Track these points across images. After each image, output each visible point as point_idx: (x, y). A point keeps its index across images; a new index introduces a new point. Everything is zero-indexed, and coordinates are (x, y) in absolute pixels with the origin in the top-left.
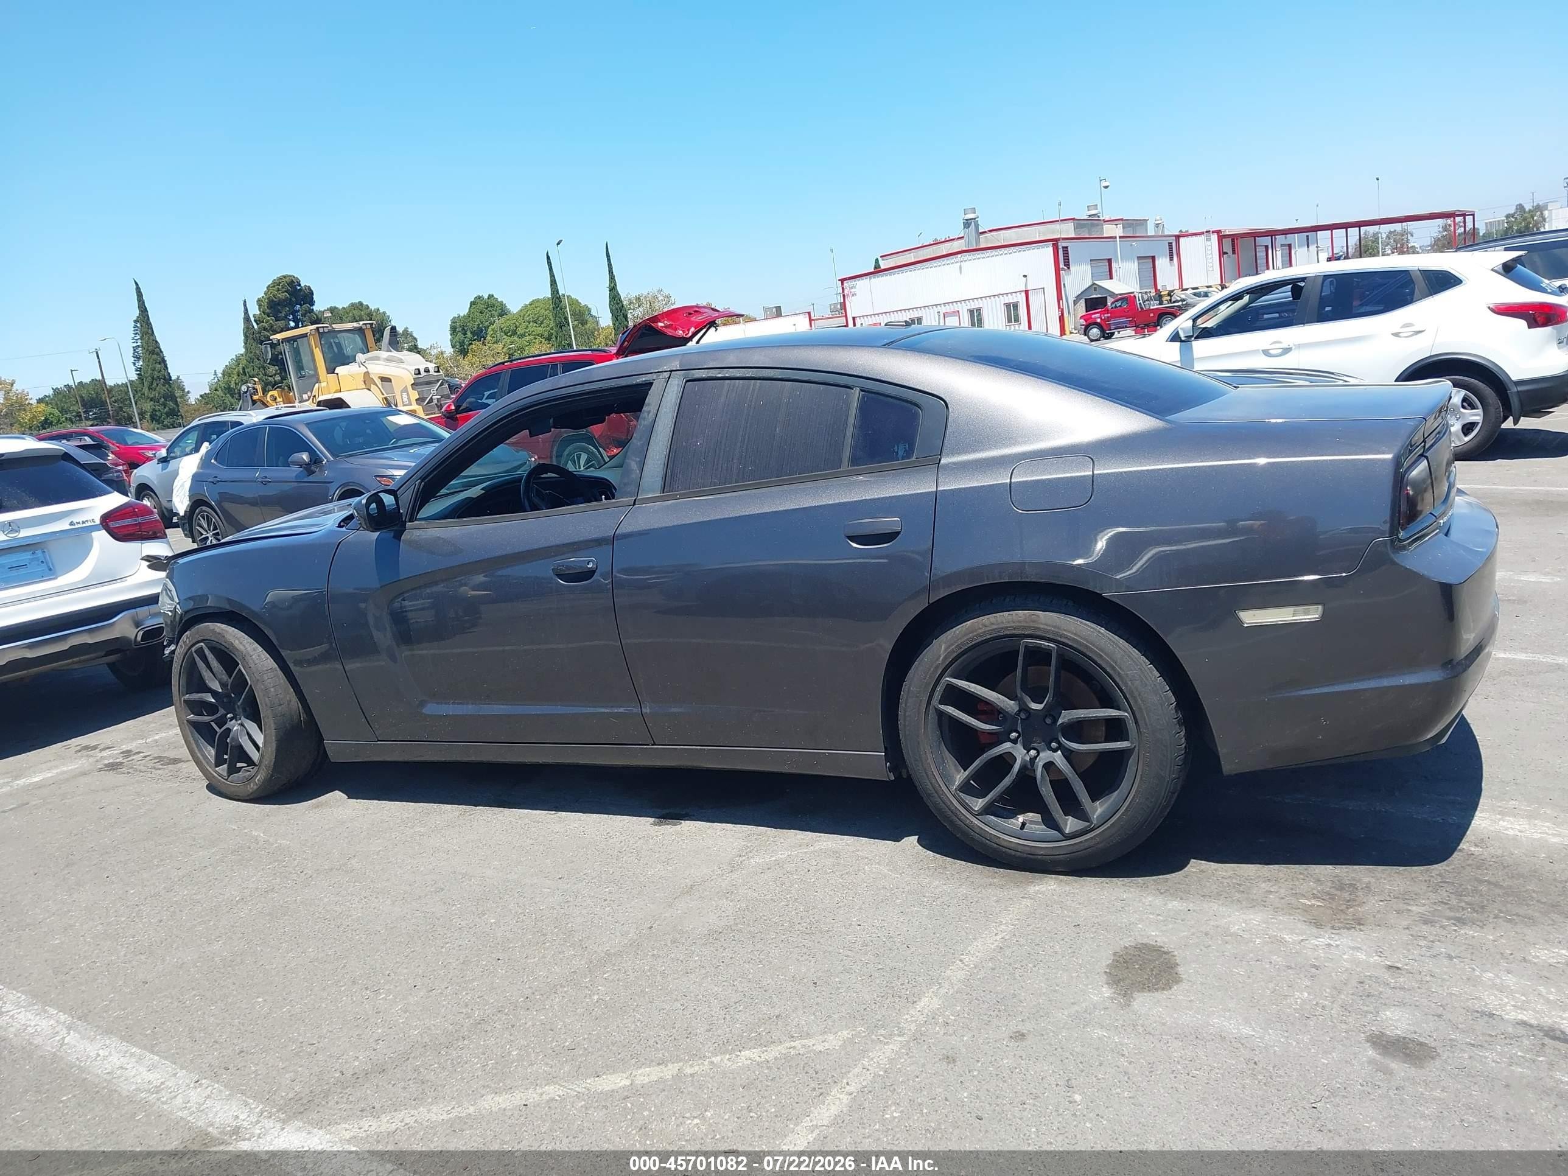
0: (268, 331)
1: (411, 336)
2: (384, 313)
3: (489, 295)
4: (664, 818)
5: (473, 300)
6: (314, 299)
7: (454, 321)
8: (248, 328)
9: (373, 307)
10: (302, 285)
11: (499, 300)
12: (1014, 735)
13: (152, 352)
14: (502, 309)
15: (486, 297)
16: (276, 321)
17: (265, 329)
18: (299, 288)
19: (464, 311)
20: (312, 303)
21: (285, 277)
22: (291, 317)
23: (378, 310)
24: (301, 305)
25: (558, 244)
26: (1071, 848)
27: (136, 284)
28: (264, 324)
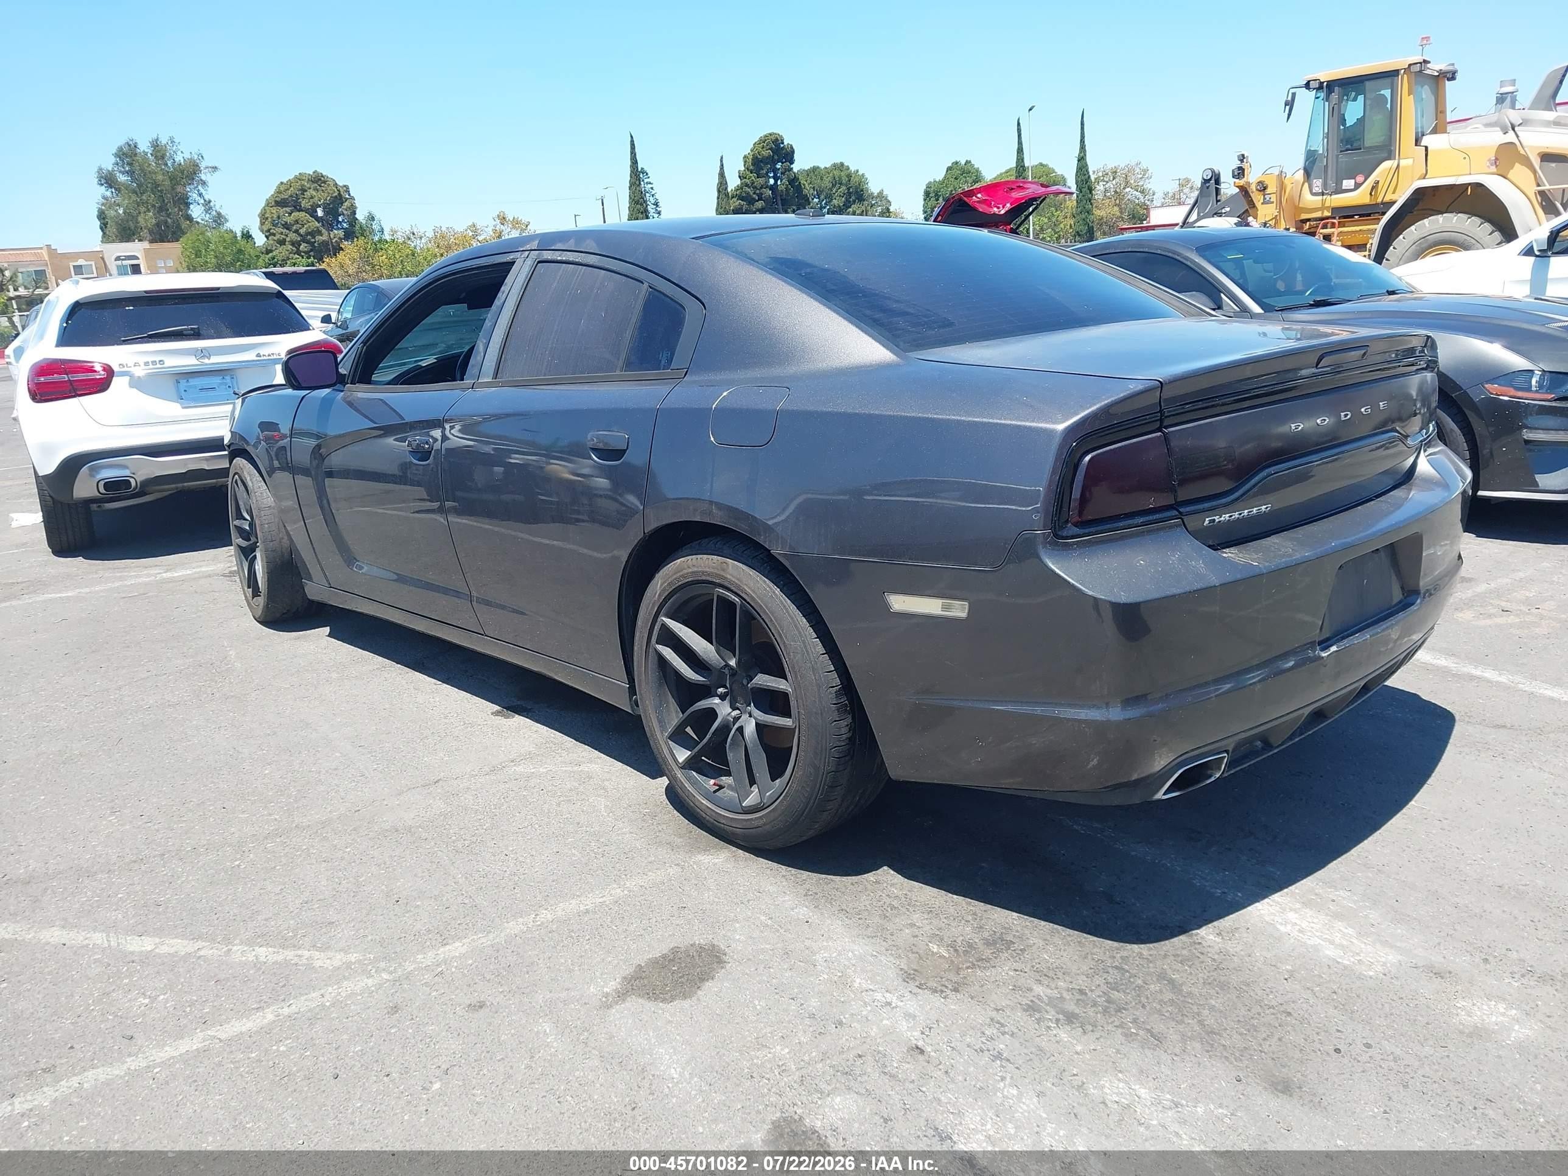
0: (749, 188)
1: (886, 199)
2: (863, 175)
3: (967, 161)
4: (507, 709)
5: (950, 165)
6: (795, 158)
7: (929, 186)
8: (721, 184)
9: (853, 169)
10: (786, 143)
11: (976, 166)
12: (721, 690)
13: (637, 203)
14: (976, 176)
15: (963, 163)
16: (758, 178)
17: (747, 185)
18: (782, 146)
19: (940, 175)
20: (792, 162)
21: (771, 135)
22: (772, 175)
23: (857, 171)
24: (782, 163)
25: (1030, 110)
26: (745, 823)
27: (632, 137)
28: (747, 180)
